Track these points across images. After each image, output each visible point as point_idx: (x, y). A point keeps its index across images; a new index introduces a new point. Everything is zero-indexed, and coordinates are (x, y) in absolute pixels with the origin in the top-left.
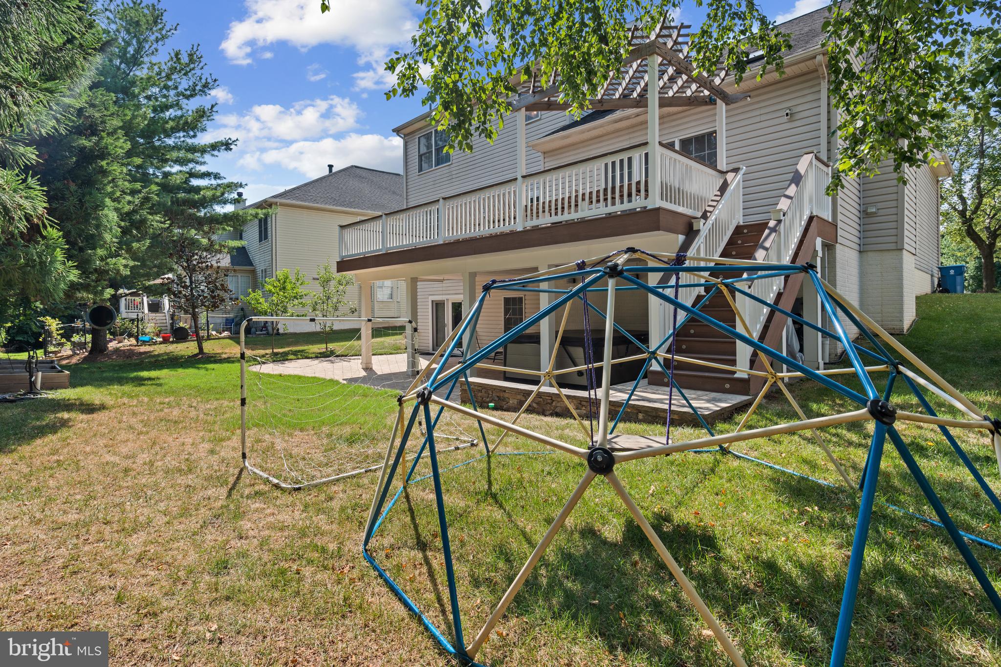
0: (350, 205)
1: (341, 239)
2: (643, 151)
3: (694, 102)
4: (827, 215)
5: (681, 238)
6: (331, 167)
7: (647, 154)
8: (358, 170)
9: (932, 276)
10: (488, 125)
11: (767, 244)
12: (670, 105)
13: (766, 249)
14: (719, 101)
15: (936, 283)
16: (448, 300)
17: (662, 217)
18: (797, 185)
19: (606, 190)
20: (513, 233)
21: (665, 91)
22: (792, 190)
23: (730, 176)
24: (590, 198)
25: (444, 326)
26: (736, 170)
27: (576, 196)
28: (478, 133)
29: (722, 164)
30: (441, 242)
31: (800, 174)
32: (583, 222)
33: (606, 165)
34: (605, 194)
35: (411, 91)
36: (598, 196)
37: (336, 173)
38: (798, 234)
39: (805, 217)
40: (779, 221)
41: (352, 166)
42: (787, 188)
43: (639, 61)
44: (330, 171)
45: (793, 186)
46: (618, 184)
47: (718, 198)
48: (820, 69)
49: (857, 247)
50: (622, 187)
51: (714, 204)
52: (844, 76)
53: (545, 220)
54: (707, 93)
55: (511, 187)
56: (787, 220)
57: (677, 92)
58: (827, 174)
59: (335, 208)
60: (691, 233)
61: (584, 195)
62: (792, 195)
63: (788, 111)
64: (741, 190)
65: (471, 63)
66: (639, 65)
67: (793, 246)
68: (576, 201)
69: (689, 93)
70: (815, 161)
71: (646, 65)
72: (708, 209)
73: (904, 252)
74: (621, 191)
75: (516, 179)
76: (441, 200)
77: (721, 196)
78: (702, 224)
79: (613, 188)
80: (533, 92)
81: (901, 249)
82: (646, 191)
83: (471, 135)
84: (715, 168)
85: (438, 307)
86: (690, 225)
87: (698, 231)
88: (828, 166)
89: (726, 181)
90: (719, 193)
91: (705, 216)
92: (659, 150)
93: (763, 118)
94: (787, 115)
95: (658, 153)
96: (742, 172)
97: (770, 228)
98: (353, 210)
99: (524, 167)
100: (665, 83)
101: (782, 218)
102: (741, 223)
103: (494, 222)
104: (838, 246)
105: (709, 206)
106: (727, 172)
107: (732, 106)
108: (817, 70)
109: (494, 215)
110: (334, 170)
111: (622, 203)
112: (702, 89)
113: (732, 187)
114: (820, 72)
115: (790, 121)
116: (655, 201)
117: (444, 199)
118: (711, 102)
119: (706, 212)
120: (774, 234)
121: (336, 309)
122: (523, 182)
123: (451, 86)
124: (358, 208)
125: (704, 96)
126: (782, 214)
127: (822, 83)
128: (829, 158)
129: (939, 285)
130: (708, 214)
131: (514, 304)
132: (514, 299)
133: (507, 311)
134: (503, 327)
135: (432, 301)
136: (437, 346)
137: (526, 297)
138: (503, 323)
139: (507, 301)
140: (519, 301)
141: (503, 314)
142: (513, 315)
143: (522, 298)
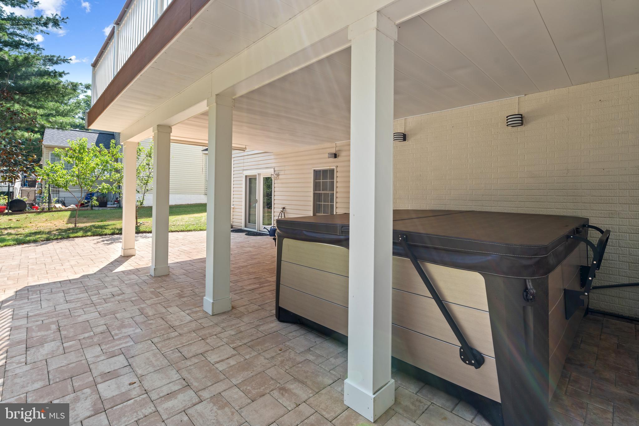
16: (259, 174)
25: (256, 201)
85: (251, 181)
131: (325, 177)
132: (325, 171)
133: (316, 186)
134: (311, 203)
135: (246, 176)
136: (249, 222)
137: (339, 169)
138: (311, 199)
139: (317, 174)
140: (329, 174)
141: (312, 189)
142: (323, 191)
143: (333, 170)
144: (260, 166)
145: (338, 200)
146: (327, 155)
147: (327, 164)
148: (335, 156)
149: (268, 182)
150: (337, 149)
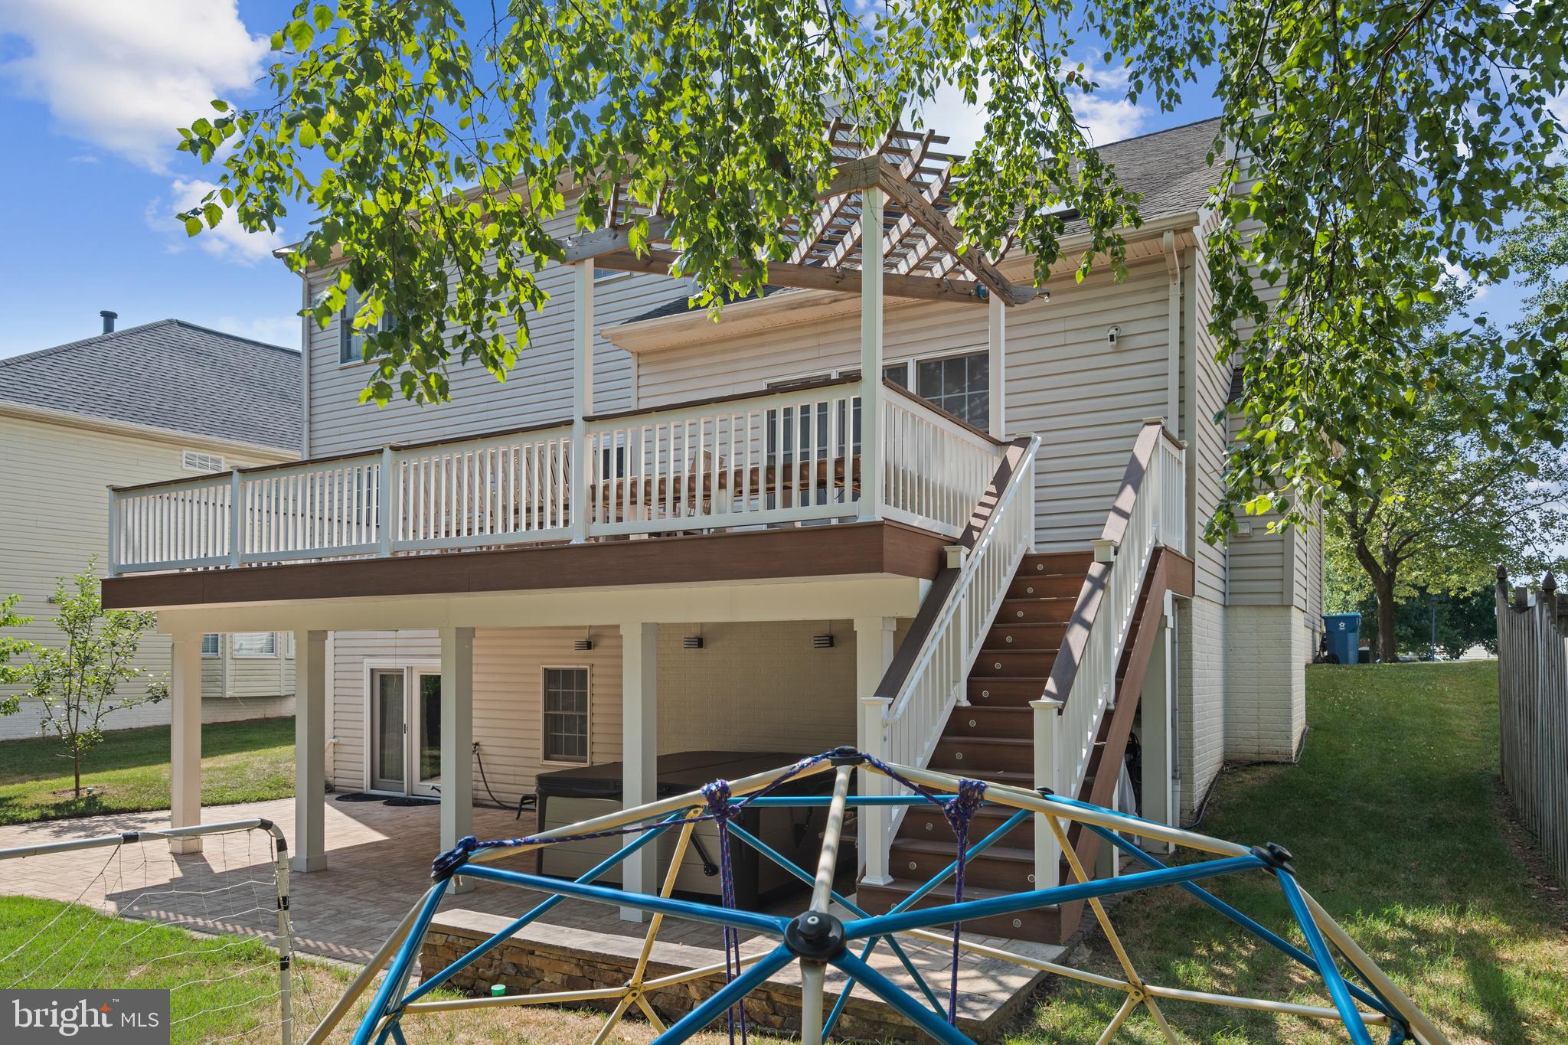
0: (161, 419)
1: (116, 521)
2: (849, 393)
3: (944, 290)
4: (1178, 544)
5: (924, 585)
6: (109, 317)
7: (857, 402)
8: (186, 334)
9: (1314, 631)
10: (486, 334)
11: (1089, 615)
12: (902, 293)
13: (1088, 626)
14: (993, 296)
15: (1318, 644)
16: (410, 669)
17: (889, 541)
18: (1136, 489)
19: (771, 469)
20: (562, 549)
21: (894, 260)
22: (1127, 499)
23: (1013, 453)
24: (738, 484)
25: (401, 729)
26: (1024, 442)
27: (707, 477)
28: (460, 349)
29: (998, 428)
30: (386, 554)
31: (1140, 465)
32: (720, 537)
33: (772, 414)
34: (770, 479)
35: (267, 216)
36: (754, 482)
37: (124, 335)
38: (1137, 586)
39: (1147, 551)
40: (1109, 565)
41: (171, 322)
42: (1117, 496)
43: (843, 197)
44: (108, 327)
45: (1129, 489)
46: (797, 461)
47: (992, 500)
48: (1168, 258)
49: (1219, 598)
50: (805, 467)
51: (986, 511)
52: (1237, 300)
53: (639, 524)
54: (971, 277)
55: (560, 438)
56: (1119, 561)
57: (917, 267)
58: (1180, 463)
59: (116, 423)
60: (943, 576)
61: (723, 475)
62: (1128, 509)
63: (1113, 332)
64: (1033, 490)
65: (441, 165)
66: (843, 204)
67: (1129, 612)
68: (707, 488)
69: (937, 272)
70: (1162, 440)
71: (858, 204)
72: (977, 523)
73: (1294, 609)
74: (804, 476)
75: (570, 423)
76: (387, 452)
77: (999, 495)
78: (963, 556)
79: (787, 468)
80: (613, 226)
81: (1289, 606)
82: (856, 479)
83: (444, 353)
84: (985, 435)
85: (387, 684)
86: (942, 558)
87: (957, 571)
88: (1180, 448)
89: (1005, 464)
90: (993, 489)
91: (967, 540)
92: (883, 393)
93: (1071, 338)
94: (1112, 338)
95: (879, 398)
96: (1034, 447)
97: (1092, 579)
98: (168, 431)
99: (589, 398)
100: (894, 247)
101: (1113, 558)
102: (1033, 551)
103: (516, 512)
104: (1195, 600)
105: (976, 515)
106: (1008, 444)
107: (1017, 307)
108: (1163, 260)
109: (517, 494)
110: (119, 326)
111: (805, 502)
112: (962, 267)
113: (1017, 478)
114: (1169, 264)
115: (1117, 351)
116: (874, 507)
117: (395, 449)
118: (979, 297)
119: (970, 528)
120: (1099, 594)
121: (108, 689)
122: (588, 432)
123: (378, 223)
124: (184, 426)
125: (967, 282)
126: (1112, 549)
127: (1172, 286)
128: (1181, 431)
129: (1323, 647)
130: (976, 534)
131: (568, 684)
132: (568, 673)
133: (550, 700)
134: (541, 735)
135: (372, 670)
136: (382, 776)
137: (595, 671)
138: (541, 726)
139: (552, 676)
140: (578, 678)
141: (541, 707)
142: (564, 709)
143: (585, 671)
144: (413, 651)
145: (595, 729)
146: (572, 643)
147: (570, 660)
148: (589, 645)
149: (431, 687)
150: (592, 632)
